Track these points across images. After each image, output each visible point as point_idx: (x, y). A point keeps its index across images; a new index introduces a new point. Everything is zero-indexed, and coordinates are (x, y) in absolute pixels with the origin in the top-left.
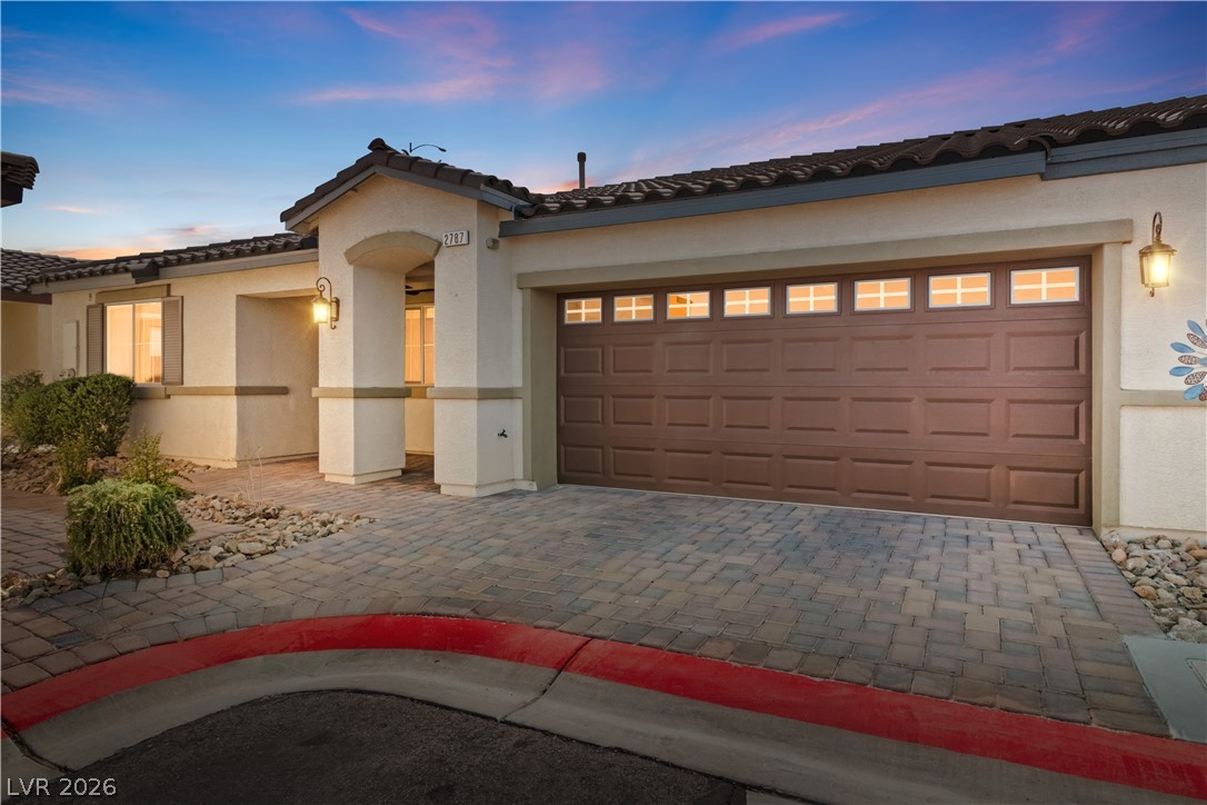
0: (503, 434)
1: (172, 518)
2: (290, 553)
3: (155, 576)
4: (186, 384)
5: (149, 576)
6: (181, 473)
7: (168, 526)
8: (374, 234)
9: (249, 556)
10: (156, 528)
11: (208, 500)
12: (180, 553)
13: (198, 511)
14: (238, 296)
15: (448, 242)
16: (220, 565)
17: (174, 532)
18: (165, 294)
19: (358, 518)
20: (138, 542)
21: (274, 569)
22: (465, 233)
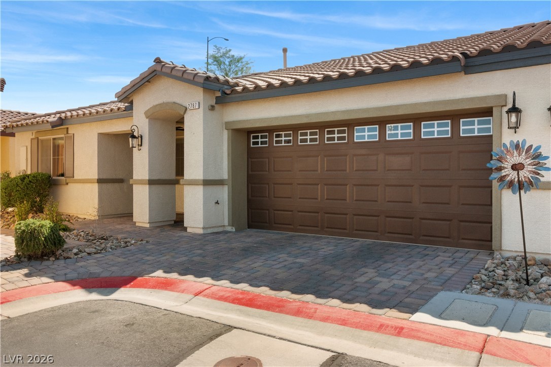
0: (217, 203)
1: (56, 235)
2: (107, 254)
3: (49, 260)
4: (75, 178)
5: (47, 260)
6: (71, 221)
7: (54, 239)
8: (157, 103)
9: (89, 254)
10: (49, 239)
11: (80, 233)
12: (60, 251)
13: (73, 237)
14: (98, 134)
15: (190, 107)
16: (76, 257)
17: (57, 242)
18: (66, 133)
19: (142, 240)
20: (42, 245)
21: (98, 259)
22: (197, 103)
